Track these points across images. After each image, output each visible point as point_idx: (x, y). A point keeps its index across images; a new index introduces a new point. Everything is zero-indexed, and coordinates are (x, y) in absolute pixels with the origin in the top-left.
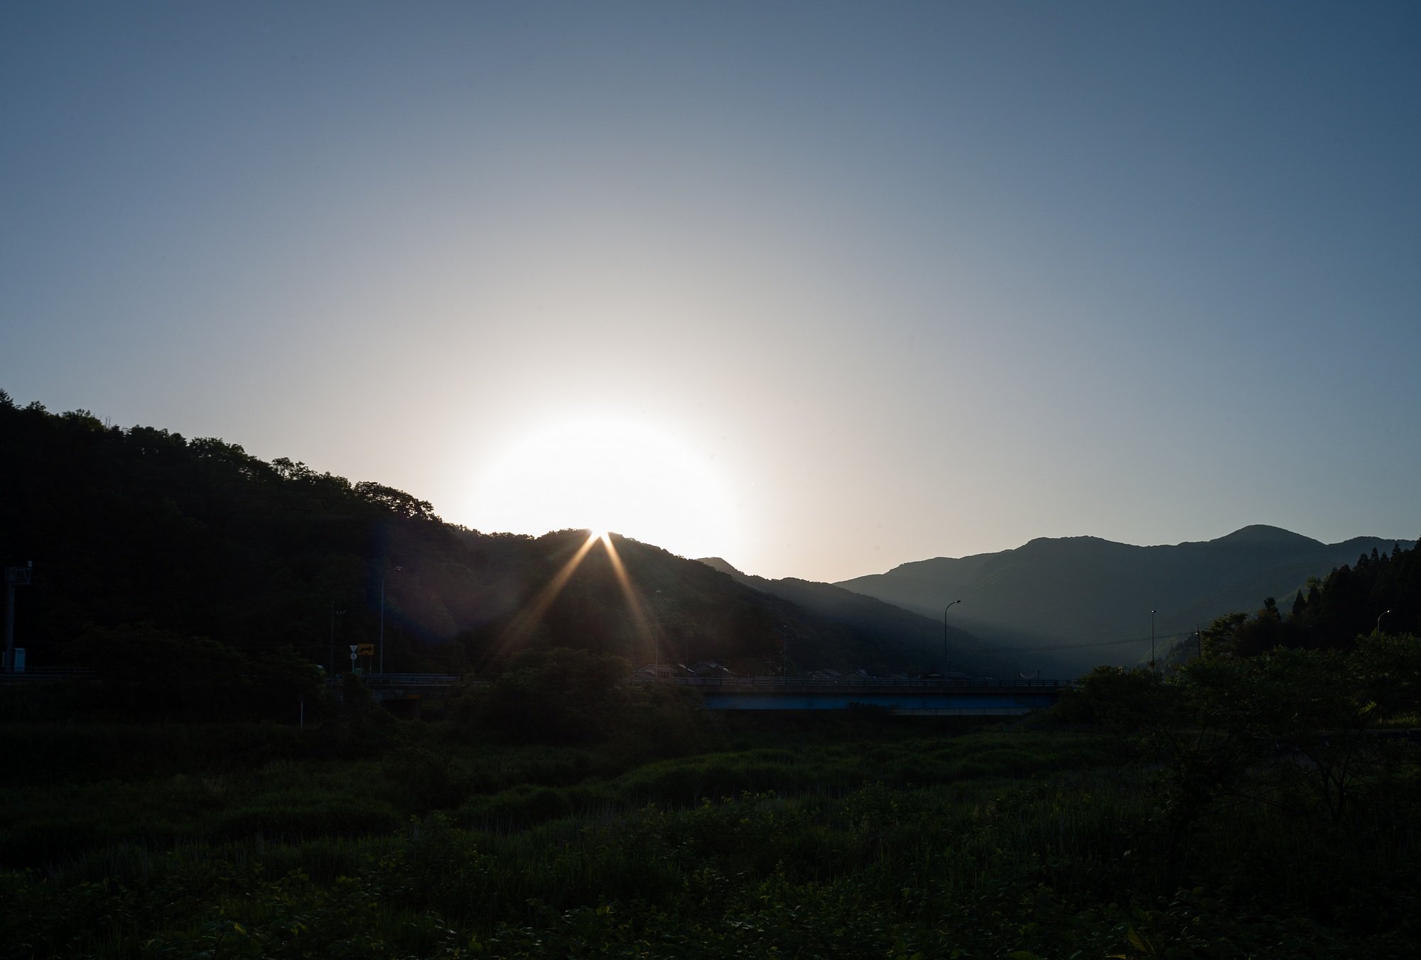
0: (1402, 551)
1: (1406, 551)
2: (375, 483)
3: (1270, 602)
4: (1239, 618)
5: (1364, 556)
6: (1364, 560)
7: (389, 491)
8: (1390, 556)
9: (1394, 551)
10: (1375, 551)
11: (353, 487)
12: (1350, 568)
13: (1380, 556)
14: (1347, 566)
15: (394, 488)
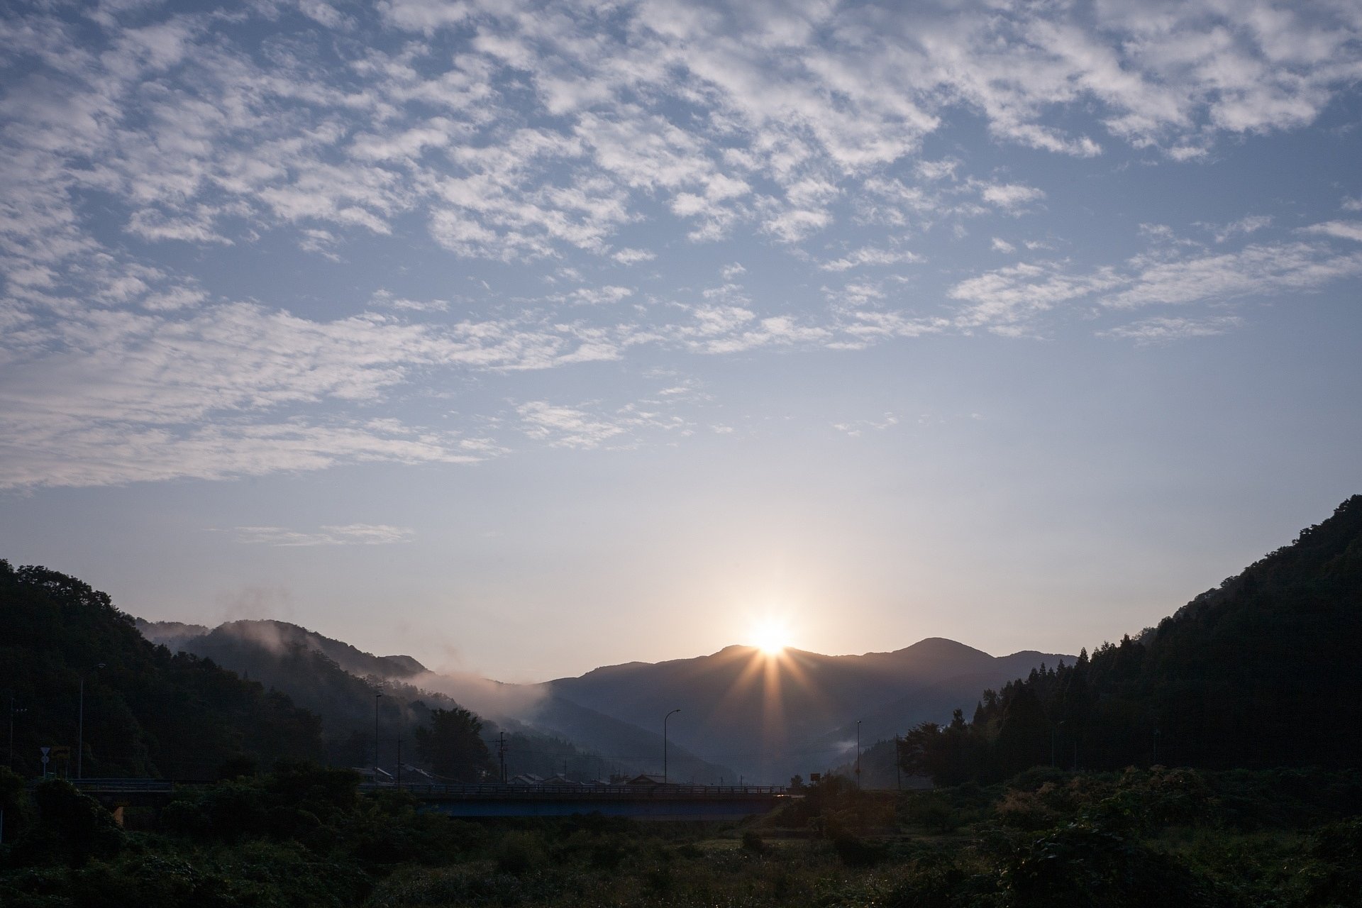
0: (1066, 666)
1: (1070, 668)
2: (39, 567)
3: (958, 714)
4: (932, 728)
5: (1034, 670)
6: (1034, 675)
7: (57, 576)
8: (1055, 671)
9: (1059, 666)
10: (1043, 666)
11: (15, 571)
12: (1024, 683)
13: (1047, 671)
14: (1020, 680)
15: (62, 572)
